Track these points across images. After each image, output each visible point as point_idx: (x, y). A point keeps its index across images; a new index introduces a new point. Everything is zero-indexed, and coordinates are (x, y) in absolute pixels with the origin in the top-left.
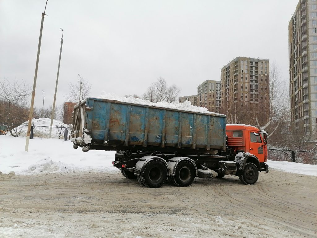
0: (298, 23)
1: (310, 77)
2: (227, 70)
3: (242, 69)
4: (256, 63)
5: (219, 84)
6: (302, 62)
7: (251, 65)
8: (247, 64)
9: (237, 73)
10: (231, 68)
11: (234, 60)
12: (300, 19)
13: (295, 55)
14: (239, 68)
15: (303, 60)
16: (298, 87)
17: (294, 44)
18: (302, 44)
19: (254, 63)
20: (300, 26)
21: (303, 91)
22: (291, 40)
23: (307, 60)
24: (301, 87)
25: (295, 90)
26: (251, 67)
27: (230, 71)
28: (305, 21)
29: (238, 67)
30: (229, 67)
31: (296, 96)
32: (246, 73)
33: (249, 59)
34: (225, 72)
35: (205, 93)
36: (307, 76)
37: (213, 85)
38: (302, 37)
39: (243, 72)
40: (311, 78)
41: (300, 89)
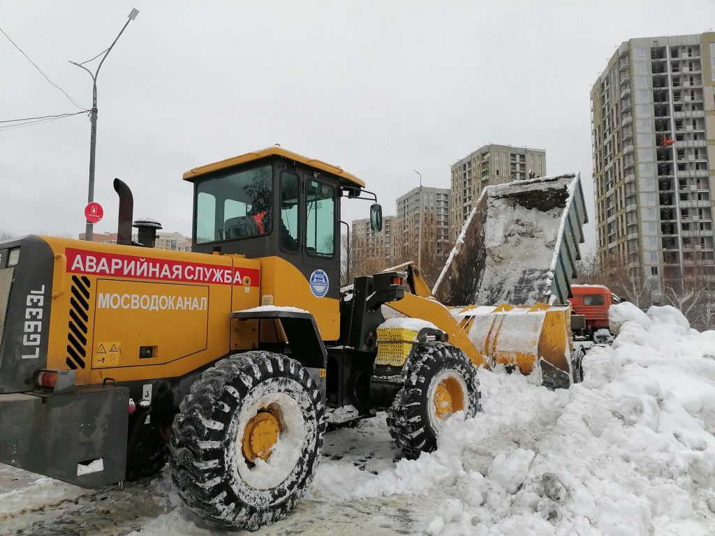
0: (613, 92)
1: (640, 192)
2: (465, 169)
3: (497, 168)
4: (522, 157)
5: (442, 196)
6: (624, 166)
7: (513, 159)
8: (506, 159)
9: (488, 177)
10: (474, 165)
11: (481, 149)
12: (617, 86)
13: (608, 149)
14: (490, 167)
15: (627, 161)
16: (615, 210)
17: (605, 128)
18: (622, 132)
19: (518, 157)
20: (618, 99)
21: (627, 216)
22: (598, 121)
23: (633, 162)
24: (623, 211)
25: (609, 214)
26: (512, 164)
27: (472, 170)
28: (628, 91)
29: (489, 165)
30: (469, 163)
31: (610, 225)
32: (505, 177)
33: (509, 148)
34: (461, 173)
35: (416, 212)
36: (633, 191)
37: (431, 198)
38: (622, 119)
39: (498, 174)
40: (641, 195)
41: (619, 213)
